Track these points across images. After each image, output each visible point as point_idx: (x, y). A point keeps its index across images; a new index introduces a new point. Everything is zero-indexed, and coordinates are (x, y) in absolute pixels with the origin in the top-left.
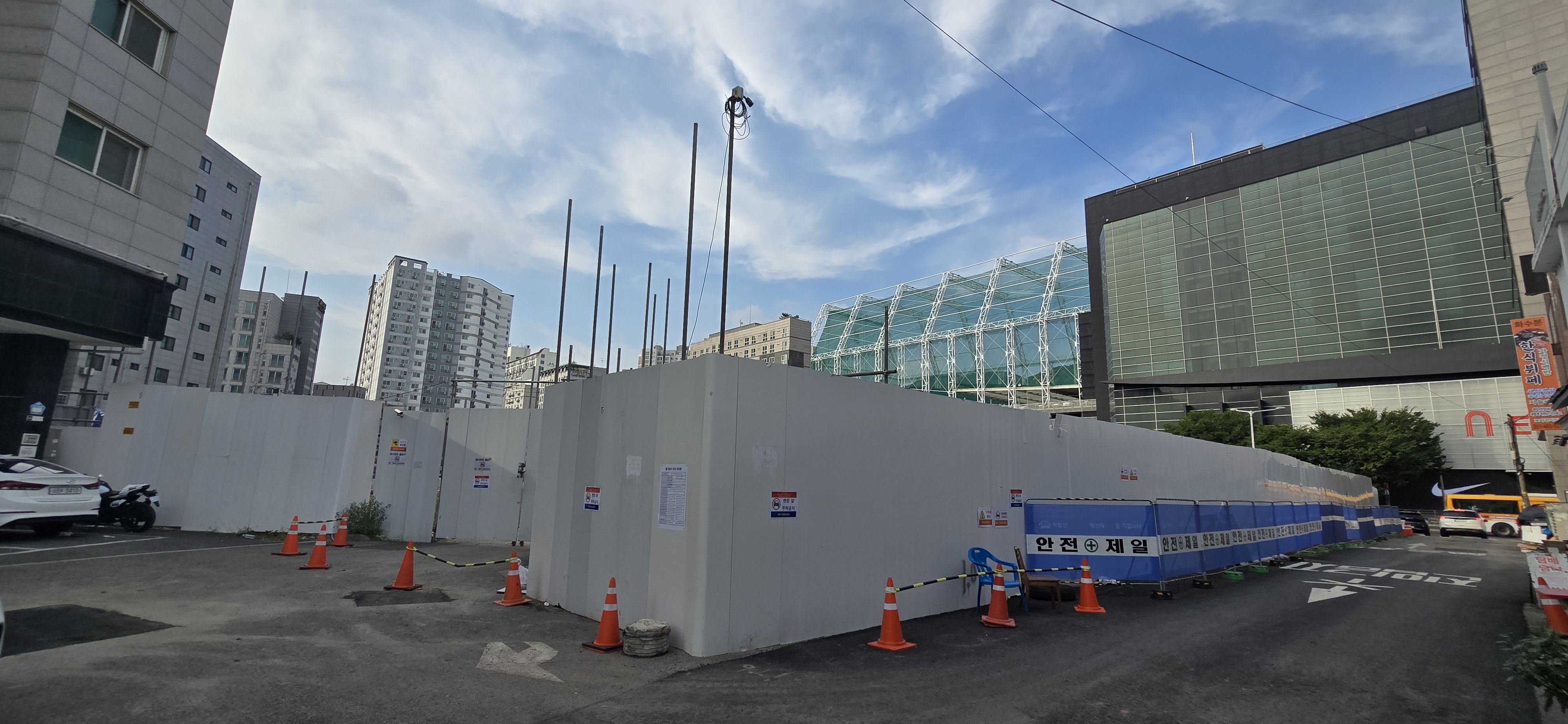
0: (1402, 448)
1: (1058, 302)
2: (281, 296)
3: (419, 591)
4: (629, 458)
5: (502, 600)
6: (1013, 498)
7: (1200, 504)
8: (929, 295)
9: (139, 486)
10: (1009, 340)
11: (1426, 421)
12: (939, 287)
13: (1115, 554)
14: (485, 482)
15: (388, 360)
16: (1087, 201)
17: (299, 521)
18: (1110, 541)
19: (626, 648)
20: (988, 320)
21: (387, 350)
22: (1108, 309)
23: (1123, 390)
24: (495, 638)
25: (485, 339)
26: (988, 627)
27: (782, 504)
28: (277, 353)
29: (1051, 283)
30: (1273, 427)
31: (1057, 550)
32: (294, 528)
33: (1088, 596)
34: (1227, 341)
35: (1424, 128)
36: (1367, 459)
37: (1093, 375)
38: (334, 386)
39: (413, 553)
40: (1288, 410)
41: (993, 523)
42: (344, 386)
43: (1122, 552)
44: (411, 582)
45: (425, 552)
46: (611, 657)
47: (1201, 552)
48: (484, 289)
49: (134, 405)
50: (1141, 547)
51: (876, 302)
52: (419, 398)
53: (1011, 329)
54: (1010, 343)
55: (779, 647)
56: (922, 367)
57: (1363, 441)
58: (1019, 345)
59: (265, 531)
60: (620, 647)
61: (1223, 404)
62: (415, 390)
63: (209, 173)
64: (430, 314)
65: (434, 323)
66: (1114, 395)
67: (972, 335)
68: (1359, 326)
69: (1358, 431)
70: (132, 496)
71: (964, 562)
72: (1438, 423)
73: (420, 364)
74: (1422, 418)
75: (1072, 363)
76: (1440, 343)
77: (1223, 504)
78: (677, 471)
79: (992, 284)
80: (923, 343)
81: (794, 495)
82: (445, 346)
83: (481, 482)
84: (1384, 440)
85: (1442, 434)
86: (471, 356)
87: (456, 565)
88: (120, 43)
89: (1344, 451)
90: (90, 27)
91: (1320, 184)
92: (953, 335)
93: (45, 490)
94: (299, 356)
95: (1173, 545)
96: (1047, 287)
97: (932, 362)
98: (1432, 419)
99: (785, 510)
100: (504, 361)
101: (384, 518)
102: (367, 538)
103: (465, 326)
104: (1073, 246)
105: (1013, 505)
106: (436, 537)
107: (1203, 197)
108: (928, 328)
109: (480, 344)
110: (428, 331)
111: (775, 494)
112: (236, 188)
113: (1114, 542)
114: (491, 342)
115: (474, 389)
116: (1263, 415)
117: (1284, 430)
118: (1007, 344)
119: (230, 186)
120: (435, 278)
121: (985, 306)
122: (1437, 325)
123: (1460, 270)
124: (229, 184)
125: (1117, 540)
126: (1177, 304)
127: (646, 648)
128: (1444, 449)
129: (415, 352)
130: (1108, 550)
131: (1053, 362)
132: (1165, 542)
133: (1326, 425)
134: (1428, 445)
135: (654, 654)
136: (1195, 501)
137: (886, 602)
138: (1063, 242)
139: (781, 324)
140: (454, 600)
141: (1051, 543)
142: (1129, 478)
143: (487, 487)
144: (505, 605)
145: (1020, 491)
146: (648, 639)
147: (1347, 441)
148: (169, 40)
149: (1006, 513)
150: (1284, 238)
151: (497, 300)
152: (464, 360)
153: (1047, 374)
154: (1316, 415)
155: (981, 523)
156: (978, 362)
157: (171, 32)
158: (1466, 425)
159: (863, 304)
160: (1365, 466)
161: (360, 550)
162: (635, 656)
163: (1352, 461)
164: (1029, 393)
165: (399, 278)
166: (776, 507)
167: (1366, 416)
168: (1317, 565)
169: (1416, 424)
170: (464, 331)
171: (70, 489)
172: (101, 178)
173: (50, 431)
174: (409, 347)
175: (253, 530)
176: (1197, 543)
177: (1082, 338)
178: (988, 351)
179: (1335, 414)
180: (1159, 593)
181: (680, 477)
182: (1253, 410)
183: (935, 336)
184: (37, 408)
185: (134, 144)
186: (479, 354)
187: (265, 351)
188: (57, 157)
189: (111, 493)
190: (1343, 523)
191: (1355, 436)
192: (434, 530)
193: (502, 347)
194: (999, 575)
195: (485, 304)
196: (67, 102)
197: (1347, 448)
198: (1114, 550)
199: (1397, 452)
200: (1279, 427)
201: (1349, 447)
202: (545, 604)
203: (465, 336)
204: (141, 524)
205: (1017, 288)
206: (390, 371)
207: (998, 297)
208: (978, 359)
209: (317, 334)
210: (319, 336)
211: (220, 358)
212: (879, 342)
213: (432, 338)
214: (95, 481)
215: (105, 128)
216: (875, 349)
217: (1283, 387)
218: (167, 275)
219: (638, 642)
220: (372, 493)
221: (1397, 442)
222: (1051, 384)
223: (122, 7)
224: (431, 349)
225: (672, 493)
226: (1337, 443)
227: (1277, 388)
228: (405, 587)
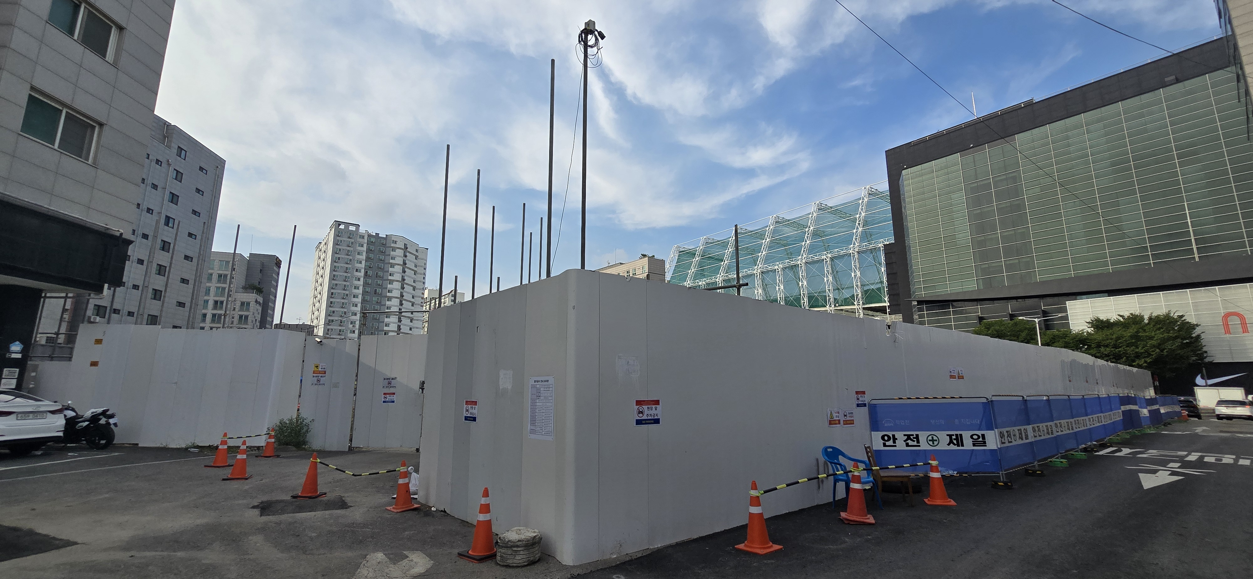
0: (1169, 346)
1: (866, 236)
2: (246, 255)
3: (322, 498)
4: (502, 373)
5: (394, 506)
6: (858, 399)
7: (1028, 398)
8: (760, 235)
9: (100, 410)
10: (827, 268)
11: (1188, 322)
12: (768, 228)
13: (956, 448)
14: (392, 398)
15: (331, 303)
16: (887, 152)
17: (228, 437)
18: (950, 436)
19: (499, 558)
20: (809, 253)
21: (331, 295)
22: (909, 239)
23: (925, 306)
24: (375, 550)
25: (407, 284)
26: (849, 524)
27: (646, 412)
28: (244, 300)
29: (860, 221)
30: (1055, 332)
31: (901, 445)
32: (224, 443)
33: (938, 489)
34: (1011, 262)
35: (1173, 77)
36: (1138, 356)
37: (898, 295)
38: (290, 325)
39: (317, 464)
40: (1066, 318)
41: (842, 422)
42: (297, 325)
43: (963, 445)
44: (316, 490)
45: (326, 463)
46: (484, 567)
47: (1031, 443)
48: (405, 244)
49: (99, 342)
50: (980, 441)
51: (716, 242)
52: (357, 332)
53: (828, 260)
54: (828, 271)
55: (649, 552)
56: (756, 293)
57: (1133, 341)
58: (835, 273)
59: (208, 445)
60: (493, 556)
61: (1010, 314)
62: (354, 326)
63: (185, 160)
64: (363, 265)
65: (367, 272)
66: (917, 309)
67: (796, 266)
68: (1124, 244)
69: (1129, 332)
70: (95, 418)
71: (817, 460)
72: (1199, 324)
73: (356, 306)
74: (1185, 320)
75: (879, 286)
76: (1196, 256)
77: (1045, 398)
78: (544, 383)
79: (811, 223)
80: (756, 274)
81: (657, 402)
82: (376, 291)
83: (389, 398)
84: (1152, 340)
85: (1203, 332)
86: (396, 298)
87: (353, 475)
88: (76, 37)
89: (1118, 350)
90: (48, 24)
91: (1085, 128)
92: (781, 266)
93: (13, 417)
94: (261, 302)
95: (1009, 438)
96: (857, 224)
97: (764, 289)
98: (1193, 321)
99: (650, 418)
100: (423, 301)
101: (309, 431)
102: (294, 449)
103: (390, 274)
104: (876, 190)
105: (858, 405)
106: (352, 446)
107: (985, 144)
108: (760, 261)
109: (403, 288)
110: (362, 279)
111: (639, 403)
112: (207, 171)
113: (954, 437)
114: (412, 286)
115: (399, 324)
116: (1044, 322)
117: (1065, 334)
118: (826, 271)
119: (201, 169)
120: (366, 237)
121: (806, 241)
122: (1193, 241)
123: (1211, 194)
124: (200, 167)
125: (957, 435)
126: (967, 233)
127: (518, 557)
128: (1205, 346)
129: (352, 296)
130: (949, 444)
131: (864, 285)
132: (1002, 435)
133: (1100, 328)
134: (1190, 343)
135: (526, 564)
136: (1023, 397)
137: (751, 505)
138: (868, 187)
139: (641, 263)
140: (351, 506)
141: (895, 439)
142: (957, 377)
143: (393, 402)
144: (395, 511)
145: (864, 393)
146: (519, 549)
147: (1120, 341)
148: (119, 35)
149: (852, 413)
150: (1056, 174)
151: (415, 253)
152: (391, 301)
153: (860, 295)
154: (1091, 320)
155: (830, 424)
156: (802, 287)
157: (121, 28)
158: (1224, 324)
159: (707, 244)
160: (1137, 362)
161: (284, 460)
162: (508, 566)
163: (1125, 358)
164: (845, 311)
165: (338, 238)
166: (641, 415)
167: (1135, 320)
168: (1126, 451)
169: (1179, 325)
170: (390, 278)
171: (36, 414)
172: (62, 151)
173: (28, 366)
174: (347, 292)
175: (198, 444)
176: (1027, 435)
177: (888, 265)
178: (810, 278)
179: (1108, 319)
180: (1000, 484)
181: (548, 389)
182: (1038, 318)
183: (766, 267)
184: (16, 348)
185: (91, 123)
186: (402, 296)
187: (235, 299)
188: (22, 133)
189: (77, 416)
190: (1137, 412)
191: (1127, 337)
192: (351, 440)
193: (420, 289)
194: (856, 474)
195: (406, 256)
196: (29, 87)
197: (1120, 347)
198: (954, 444)
199: (1164, 350)
200: (1060, 331)
201: (1122, 346)
202: (433, 509)
203: (391, 282)
204: (103, 442)
205: (832, 226)
206: (334, 312)
207: (816, 234)
208: (802, 285)
209: (275, 284)
210: (277, 286)
211: (197, 305)
212: (720, 274)
213: (365, 284)
214: (60, 407)
215: (64, 109)
216: (717, 280)
217: (1060, 298)
218: (123, 232)
219: (509, 552)
220: (298, 410)
221: (1164, 341)
222: (863, 304)
223: (77, 7)
224: (365, 293)
225: (540, 404)
226: (1111, 343)
227: (1056, 299)
228: (309, 495)
